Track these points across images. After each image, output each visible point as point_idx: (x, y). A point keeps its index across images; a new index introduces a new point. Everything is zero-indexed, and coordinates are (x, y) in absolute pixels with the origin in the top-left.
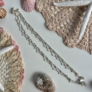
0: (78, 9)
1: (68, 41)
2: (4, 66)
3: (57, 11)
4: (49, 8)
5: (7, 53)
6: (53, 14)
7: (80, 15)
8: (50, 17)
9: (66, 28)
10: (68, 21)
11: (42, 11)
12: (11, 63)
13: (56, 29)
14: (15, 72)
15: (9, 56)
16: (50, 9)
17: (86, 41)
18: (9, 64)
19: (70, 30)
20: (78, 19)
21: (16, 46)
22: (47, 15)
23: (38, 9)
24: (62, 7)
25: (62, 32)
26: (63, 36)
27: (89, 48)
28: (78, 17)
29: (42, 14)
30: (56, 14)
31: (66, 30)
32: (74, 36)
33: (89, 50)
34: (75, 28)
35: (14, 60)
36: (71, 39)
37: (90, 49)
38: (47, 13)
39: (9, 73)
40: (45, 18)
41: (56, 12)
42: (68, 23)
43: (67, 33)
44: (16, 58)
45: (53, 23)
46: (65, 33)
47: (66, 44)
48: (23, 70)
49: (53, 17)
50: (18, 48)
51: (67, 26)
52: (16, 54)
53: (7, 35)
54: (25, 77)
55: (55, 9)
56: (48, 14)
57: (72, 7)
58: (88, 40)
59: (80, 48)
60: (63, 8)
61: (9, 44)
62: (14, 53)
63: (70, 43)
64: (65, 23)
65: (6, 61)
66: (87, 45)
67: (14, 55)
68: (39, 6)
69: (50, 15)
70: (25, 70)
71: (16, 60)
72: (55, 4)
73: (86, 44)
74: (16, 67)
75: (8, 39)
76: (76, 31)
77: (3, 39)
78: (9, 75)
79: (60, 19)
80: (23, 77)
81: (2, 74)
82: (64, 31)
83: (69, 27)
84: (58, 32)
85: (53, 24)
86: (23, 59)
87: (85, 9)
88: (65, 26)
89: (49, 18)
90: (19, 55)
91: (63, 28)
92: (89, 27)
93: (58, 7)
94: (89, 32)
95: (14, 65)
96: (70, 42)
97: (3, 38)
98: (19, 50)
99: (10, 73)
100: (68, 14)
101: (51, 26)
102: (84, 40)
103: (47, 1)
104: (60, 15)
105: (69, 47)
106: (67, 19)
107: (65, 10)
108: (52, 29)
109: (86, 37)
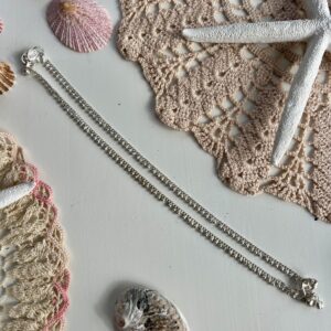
0: (271, 53)
1: (236, 170)
3: (196, 60)
4: (165, 47)
5: (7, 210)
6: (180, 67)
7: (278, 74)
8: (167, 78)
9: (227, 123)
10: (236, 96)
11: (140, 56)
12: (21, 247)
13: (192, 124)
14: (34, 282)
15: (13, 223)
16: (169, 49)
17: (300, 170)
18: (12, 253)
19: (240, 129)
20: (270, 88)
21: (42, 185)
22: (159, 71)
23: (125, 50)
24: (213, 45)
25: (214, 138)
26: (214, 149)
27: (311, 198)
28: (271, 82)
29: (142, 70)
30: (193, 70)
31: (228, 129)
32: (257, 153)
33: (309, 204)
34: (260, 120)
35: (31, 238)
36: (245, 163)
37: (313, 202)
38: (159, 63)
39: (10, 286)
40: (149, 83)
41: (191, 64)
42: (234, 105)
43: (228, 139)
44: (38, 230)
45: (181, 101)
46: (223, 141)
47: (227, 182)
48: (66, 276)
49: (180, 81)
50: (47, 191)
51: (229, 115)
52: (41, 216)
53: (8, 142)
54: (70, 302)
55: (189, 51)
56: (163, 70)
57: (250, 44)
58: (306, 167)
59: (277, 196)
60: (216, 47)
61: (16, 178)
62: (34, 211)
63: (239, 179)
64: (225, 104)
66: (302, 187)
67: (32, 220)
68: (130, 38)
69: (170, 73)
70: (71, 276)
71: (40, 239)
72: (186, 32)
73: (301, 182)
74: (40, 267)
75: (12, 159)
76: (262, 135)
78: (12, 295)
79: (206, 87)
80: (64, 304)
82: (219, 131)
83: (240, 119)
84: (198, 134)
85: (179, 105)
86: (64, 235)
87: (299, 51)
88: (224, 113)
89: (165, 83)
90: (51, 221)
91: (217, 122)
92: (311, 117)
93: (200, 44)
94: (311, 138)
95: (31, 259)
96: (241, 175)
98: (53, 199)
100: (236, 69)
101: (172, 113)
102: (294, 166)
103: (159, 20)
104: (206, 72)
105: (238, 192)
106: (231, 88)
107: (223, 56)
108: (176, 124)
109: (300, 155)
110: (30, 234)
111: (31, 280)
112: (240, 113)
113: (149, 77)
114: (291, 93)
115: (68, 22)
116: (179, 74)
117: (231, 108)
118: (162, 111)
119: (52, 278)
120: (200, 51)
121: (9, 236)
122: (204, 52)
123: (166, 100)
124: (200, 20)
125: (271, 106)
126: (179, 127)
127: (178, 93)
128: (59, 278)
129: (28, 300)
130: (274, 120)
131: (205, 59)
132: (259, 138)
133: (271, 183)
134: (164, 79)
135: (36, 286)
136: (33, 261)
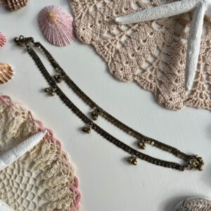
0: (170, 22)
1: (167, 97)
2: (28, 182)
3: (127, 35)
4: (106, 32)
6: (118, 42)
7: (178, 34)
8: (112, 51)
9: (154, 70)
10: (155, 52)
11: (92, 40)
12: (44, 170)
13: (134, 75)
14: (57, 189)
15: (36, 157)
16: (109, 32)
17: (203, 89)
18: (40, 175)
19: (163, 72)
20: (174, 44)
23: (82, 37)
25: (149, 81)
26: (151, 87)
28: (174, 40)
29: (95, 49)
30: (126, 42)
31: (156, 73)
32: (177, 84)
34: (173, 65)
35: (49, 163)
36: (172, 92)
38: (105, 43)
39: (43, 194)
40: (101, 57)
41: (124, 39)
42: (155, 58)
43: (158, 80)
44: (52, 157)
45: (124, 63)
46: (155, 81)
47: (164, 105)
48: (75, 180)
49: (120, 51)
50: (50, 133)
51: (154, 65)
52: (52, 149)
55: (121, 31)
56: (108, 47)
57: (158, 20)
59: (193, 107)
60: (137, 25)
61: (30, 131)
63: (171, 102)
64: (150, 59)
65: (32, 171)
66: (206, 98)
67: (47, 152)
68: (84, 29)
69: (113, 47)
70: (78, 179)
71: (54, 162)
72: (118, 20)
73: (205, 95)
74: (59, 178)
75: (25, 119)
76: (177, 73)
77: (15, 122)
78: (45, 199)
79: (136, 51)
80: (78, 196)
81: (29, 202)
82: (151, 76)
83: (161, 66)
84: (139, 81)
85: (123, 66)
86: (68, 156)
88: (151, 64)
92: (203, 57)
94: (205, 69)
96: (171, 99)
97: (13, 119)
98: (55, 136)
99: (46, 194)
100: (152, 36)
101: (121, 72)
102: (200, 87)
103: (99, 15)
104: (134, 42)
105: (171, 110)
106: (152, 48)
107: (143, 30)
108: (125, 78)
109: (201, 80)
110: (47, 162)
111: (54, 188)
112: (160, 62)
113: (101, 53)
114: (189, 44)
115: (50, 25)
116: (118, 46)
117: (154, 61)
118: (114, 72)
119: (67, 183)
120: (128, 30)
121: (35, 166)
122: (130, 30)
123: (115, 65)
124: (123, 11)
125: (178, 54)
126: (127, 80)
127: (121, 59)
128: (71, 182)
129: (56, 199)
130: (181, 63)
131: (132, 34)
132: (175, 75)
133: (188, 100)
134: (110, 52)
135: (59, 190)
136: (53, 176)
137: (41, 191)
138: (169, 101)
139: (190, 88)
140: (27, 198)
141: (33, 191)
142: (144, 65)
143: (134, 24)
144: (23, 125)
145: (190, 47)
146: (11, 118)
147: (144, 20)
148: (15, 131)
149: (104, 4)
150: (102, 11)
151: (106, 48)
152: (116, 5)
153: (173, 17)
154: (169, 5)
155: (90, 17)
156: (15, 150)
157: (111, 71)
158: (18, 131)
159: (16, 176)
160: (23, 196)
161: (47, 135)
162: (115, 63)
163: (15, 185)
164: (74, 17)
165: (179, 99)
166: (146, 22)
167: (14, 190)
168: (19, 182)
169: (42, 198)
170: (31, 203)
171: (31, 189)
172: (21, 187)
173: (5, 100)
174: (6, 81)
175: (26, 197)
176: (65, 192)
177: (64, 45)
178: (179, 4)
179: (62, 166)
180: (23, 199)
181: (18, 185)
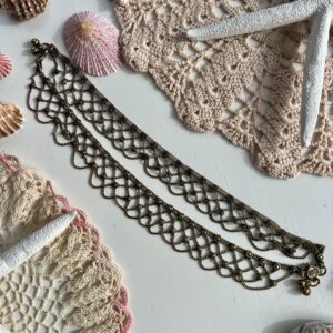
0: (274, 37)
1: (271, 157)
2: (46, 295)
3: (205, 58)
4: (172, 52)
6: (191, 70)
8: (181, 84)
9: (250, 114)
10: (251, 84)
11: (150, 66)
12: (72, 277)
13: (217, 122)
14: (92, 307)
15: (57, 256)
16: (177, 53)
17: (330, 144)
18: (64, 283)
19: (264, 117)
20: (281, 71)
23: (133, 62)
25: (242, 130)
26: (245, 142)
28: (282, 66)
29: (154, 81)
30: (204, 69)
31: (252, 119)
32: (286, 137)
34: (281, 105)
35: (79, 265)
36: (278, 149)
38: (170, 71)
39: (69, 316)
41: (200, 63)
42: (252, 95)
43: (256, 129)
44: (85, 255)
45: (201, 103)
46: (250, 132)
47: (266, 171)
48: (123, 293)
49: (195, 83)
50: (82, 217)
51: (250, 105)
52: (84, 242)
54: (132, 316)
55: (195, 51)
56: (175, 76)
60: (221, 42)
61: (48, 212)
62: (73, 241)
63: (277, 165)
64: (243, 96)
65: (52, 277)
67: (77, 247)
68: (136, 49)
69: (183, 78)
71: (89, 263)
74: (96, 290)
75: (42, 194)
76: (286, 118)
77: (25, 197)
78: (74, 324)
79: (221, 83)
80: (127, 320)
81: (47, 329)
82: (244, 124)
83: (261, 107)
84: (225, 131)
85: (199, 107)
86: (111, 254)
88: (244, 105)
91: (241, 116)
92: (328, 92)
95: (84, 285)
96: (277, 161)
97: (23, 193)
98: (90, 221)
99: (75, 316)
100: (246, 59)
101: (195, 116)
102: (323, 142)
103: (160, 26)
104: (218, 68)
105: (278, 178)
106: (246, 79)
107: (231, 49)
108: (202, 127)
109: (326, 130)
110: (77, 262)
111: (88, 305)
112: (260, 101)
113: (163, 87)
114: (306, 71)
115: (82, 42)
116: (192, 76)
117: (250, 99)
118: (184, 117)
119: (109, 298)
120: (207, 49)
121: (57, 269)
122: (211, 49)
123: (186, 105)
124: (200, 19)
125: (289, 88)
126: (206, 129)
127: (195, 96)
128: (116, 296)
129: (91, 324)
130: (293, 102)
131: (213, 56)
132: (284, 122)
133: (305, 162)
134: (178, 85)
135: (96, 309)
136: (87, 286)
137: (66, 310)
138: (274, 164)
139: (308, 143)
140: (44, 322)
141: (54, 310)
142: (234, 106)
143: (217, 40)
144: (38, 204)
145: (308, 77)
146: (19, 192)
147: (232, 34)
148: (26, 214)
149: (169, 8)
150: (165, 19)
151: (172, 78)
152: (188, 11)
153: (279, 28)
154: (274, 10)
155: (146, 30)
156: (25, 244)
157: (181, 116)
158: (30, 213)
159: (26, 287)
160: (38, 318)
161: (76, 220)
162: (187, 102)
163: (25, 301)
164: (121, 29)
165: (290, 161)
166: (236, 37)
167: (23, 309)
168: (30, 296)
169: (69, 323)
170: (50, 330)
171: (50, 308)
172: (35, 304)
173: (10, 162)
174: (12, 132)
175: (42, 320)
176: (106, 312)
177: (105, 74)
178: (289, 7)
179: (100, 269)
180: (37, 324)
181: (30, 300)
